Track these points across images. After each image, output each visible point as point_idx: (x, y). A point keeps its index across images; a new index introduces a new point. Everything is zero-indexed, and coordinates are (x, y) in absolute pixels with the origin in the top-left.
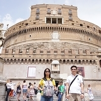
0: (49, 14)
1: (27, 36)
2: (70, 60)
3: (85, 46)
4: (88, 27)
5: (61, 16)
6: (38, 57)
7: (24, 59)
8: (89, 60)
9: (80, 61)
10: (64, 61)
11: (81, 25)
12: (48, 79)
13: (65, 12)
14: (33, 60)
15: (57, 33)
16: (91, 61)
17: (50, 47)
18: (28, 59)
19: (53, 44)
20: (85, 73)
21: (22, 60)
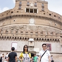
0: (28, 6)
1: (12, 20)
2: (42, 39)
3: (52, 29)
4: (55, 16)
5: (37, 7)
6: (19, 36)
7: (9, 37)
8: (55, 39)
9: (48, 39)
10: (37, 39)
11: (50, 15)
12: (26, 53)
13: (39, 5)
14: (16, 38)
15: (33, 20)
16: (56, 40)
17: (28, 29)
18: (12, 37)
19: (30, 27)
20: (52, 48)
21: (8, 37)
